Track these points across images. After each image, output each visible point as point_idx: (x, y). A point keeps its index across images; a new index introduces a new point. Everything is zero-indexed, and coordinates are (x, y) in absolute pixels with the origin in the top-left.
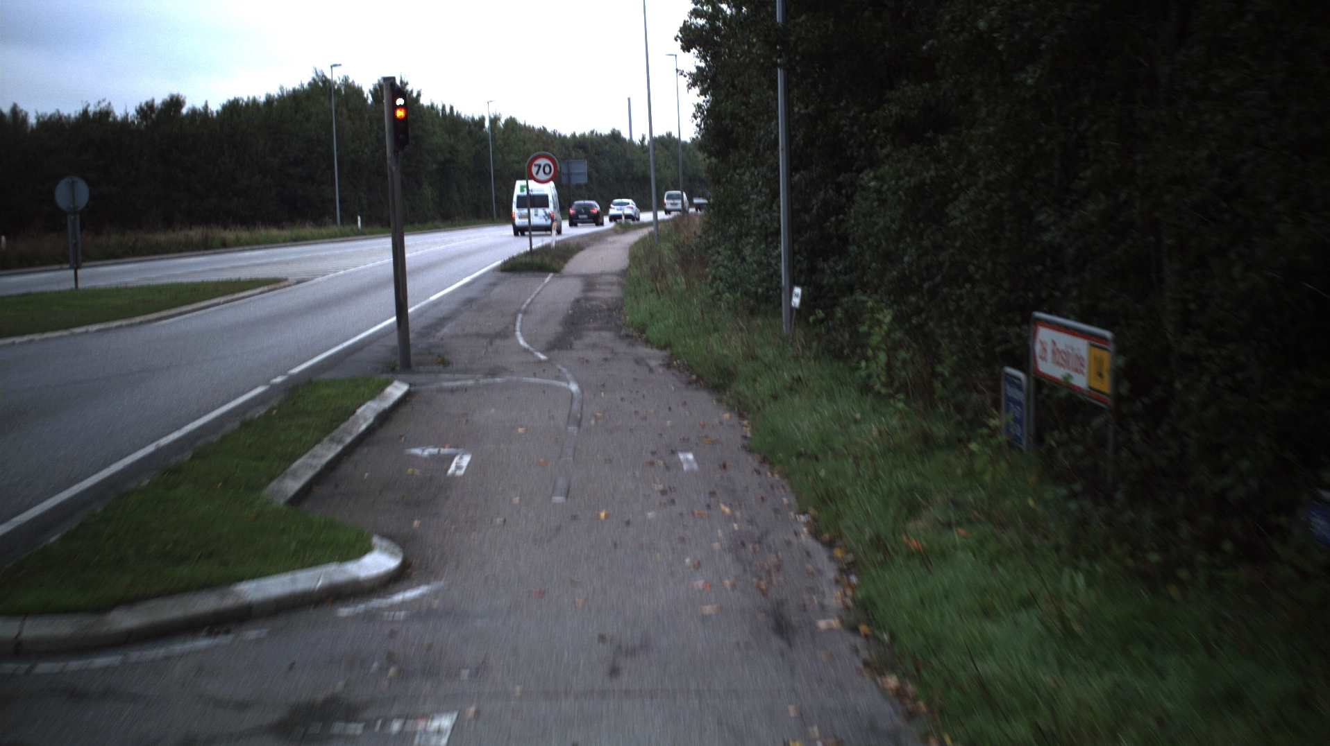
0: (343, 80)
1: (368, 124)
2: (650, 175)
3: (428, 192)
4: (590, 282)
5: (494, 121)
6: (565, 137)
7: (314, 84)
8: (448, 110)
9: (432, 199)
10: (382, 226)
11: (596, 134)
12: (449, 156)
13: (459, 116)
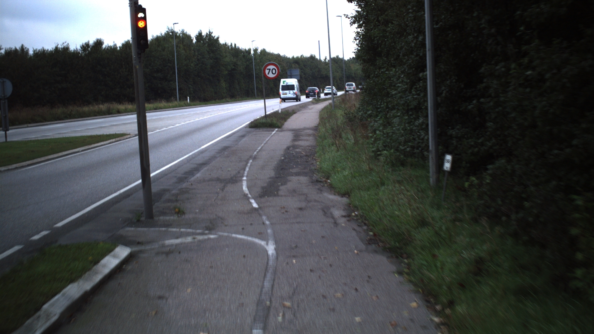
0: (181, 31)
1: (193, 52)
2: (330, 76)
3: (224, 84)
4: (297, 134)
5: (256, 50)
6: (289, 58)
7: (167, 34)
8: (233, 46)
9: (226, 88)
10: (200, 101)
11: (304, 57)
12: (233, 67)
13: (239, 48)
